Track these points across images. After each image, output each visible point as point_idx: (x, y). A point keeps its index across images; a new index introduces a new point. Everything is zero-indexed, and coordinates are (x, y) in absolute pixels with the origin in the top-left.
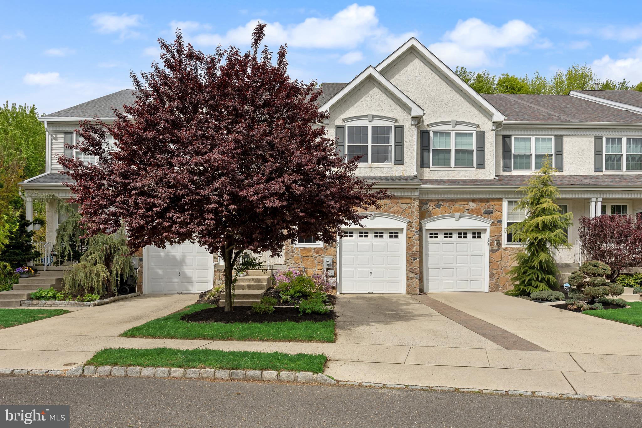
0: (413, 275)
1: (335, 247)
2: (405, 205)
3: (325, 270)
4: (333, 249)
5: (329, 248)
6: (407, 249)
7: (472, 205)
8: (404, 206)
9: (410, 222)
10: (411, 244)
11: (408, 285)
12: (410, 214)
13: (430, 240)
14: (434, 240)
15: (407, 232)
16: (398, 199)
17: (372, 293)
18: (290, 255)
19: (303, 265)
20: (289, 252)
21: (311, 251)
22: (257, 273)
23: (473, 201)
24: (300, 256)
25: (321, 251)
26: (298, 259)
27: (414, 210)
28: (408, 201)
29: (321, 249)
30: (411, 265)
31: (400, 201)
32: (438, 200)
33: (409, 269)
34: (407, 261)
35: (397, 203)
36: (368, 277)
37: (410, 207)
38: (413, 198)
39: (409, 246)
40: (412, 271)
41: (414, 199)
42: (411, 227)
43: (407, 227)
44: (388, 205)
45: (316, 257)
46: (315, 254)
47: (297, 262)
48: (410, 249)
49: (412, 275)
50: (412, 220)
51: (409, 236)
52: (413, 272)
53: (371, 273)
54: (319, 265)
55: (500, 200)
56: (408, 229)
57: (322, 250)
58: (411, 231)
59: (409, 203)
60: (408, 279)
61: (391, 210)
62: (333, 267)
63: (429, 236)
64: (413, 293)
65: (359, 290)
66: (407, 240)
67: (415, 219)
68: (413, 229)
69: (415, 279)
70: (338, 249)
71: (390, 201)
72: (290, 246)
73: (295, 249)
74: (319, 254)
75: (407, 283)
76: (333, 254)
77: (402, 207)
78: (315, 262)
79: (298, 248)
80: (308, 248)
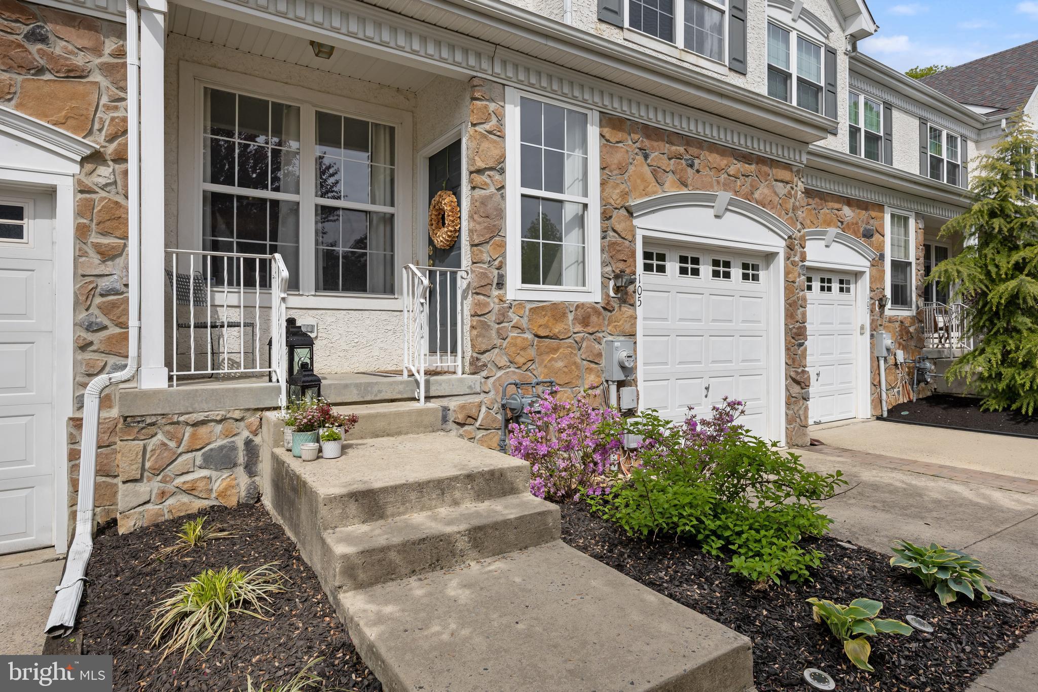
0: (798, 389)
1: (633, 305)
2: (782, 185)
3: (613, 388)
4: (627, 311)
5: (616, 306)
6: (787, 316)
7: (847, 211)
8: (781, 189)
9: (790, 237)
10: (794, 302)
11: (789, 421)
12: (791, 214)
15: (786, 266)
16: (768, 164)
18: (494, 333)
19: (539, 372)
20: (491, 319)
21: (564, 315)
22: (380, 425)
23: (849, 202)
24: (529, 336)
25: (594, 319)
26: (524, 349)
27: (798, 204)
28: (786, 175)
29: (594, 309)
30: (793, 360)
31: (772, 173)
33: (793, 374)
34: (787, 349)
35: (767, 177)
36: (699, 404)
37: (790, 195)
38: (795, 169)
39: (790, 305)
40: (798, 378)
41: (797, 173)
42: (792, 253)
43: (786, 253)
44: (749, 180)
45: (582, 340)
46: (578, 328)
47: (521, 360)
48: (792, 316)
49: (796, 389)
50: (794, 231)
51: (791, 277)
52: (799, 383)
53: (707, 389)
54: (590, 370)
55: (880, 207)
56: (788, 258)
57: (598, 313)
58: (794, 263)
59: (787, 183)
60: (789, 401)
61: (757, 194)
64: (801, 441)
66: (785, 289)
67: (800, 231)
68: (796, 259)
69: (801, 402)
70: (640, 313)
71: (753, 167)
72: (496, 293)
73: (510, 307)
74: (591, 330)
75: (787, 415)
76: (626, 328)
77: (776, 190)
78: (578, 360)
79: (521, 304)
80: (555, 306)
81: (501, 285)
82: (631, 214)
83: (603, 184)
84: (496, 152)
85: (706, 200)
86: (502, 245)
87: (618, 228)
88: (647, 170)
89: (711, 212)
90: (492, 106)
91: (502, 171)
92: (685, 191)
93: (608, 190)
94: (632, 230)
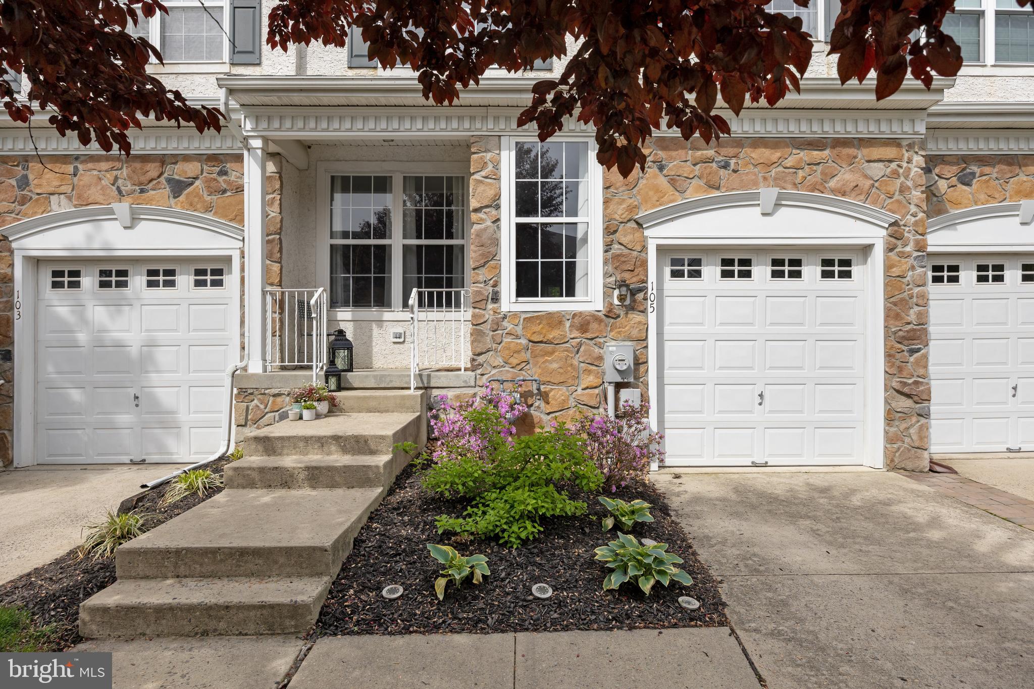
0: (908, 403)
1: (644, 311)
2: (881, 165)
3: (611, 390)
4: (636, 317)
5: (622, 314)
6: (887, 317)
8: (877, 170)
9: (895, 224)
10: (902, 300)
11: (890, 439)
12: (896, 197)
14: (946, 288)
15: (887, 259)
16: (853, 146)
17: (765, 465)
18: (488, 339)
19: (533, 372)
20: (486, 328)
21: (560, 323)
24: (523, 341)
25: (594, 326)
26: (518, 352)
27: (910, 183)
28: (890, 152)
29: (594, 317)
30: (900, 370)
31: (862, 153)
32: (965, 160)
33: (895, 384)
34: (889, 356)
35: (852, 160)
36: (751, 412)
37: (895, 175)
38: (904, 143)
39: (895, 304)
40: (906, 390)
41: (910, 147)
42: (899, 243)
43: (887, 243)
44: (819, 168)
45: (580, 345)
46: (576, 334)
47: (514, 361)
48: (897, 317)
49: (904, 404)
50: (904, 216)
51: (896, 271)
52: (908, 396)
53: (761, 396)
54: (589, 372)
56: (890, 249)
57: (601, 321)
58: (902, 255)
59: (890, 161)
60: (891, 417)
61: (832, 184)
62: (637, 378)
63: (930, 274)
64: (910, 466)
65: (720, 456)
66: (886, 285)
67: (914, 215)
68: (908, 249)
69: (914, 419)
70: (652, 318)
71: (827, 152)
72: (490, 306)
73: (505, 317)
74: (589, 335)
75: (886, 432)
76: (635, 333)
77: (869, 173)
78: (575, 362)
79: (516, 315)
80: (550, 315)
81: (496, 298)
82: (640, 225)
83: (606, 202)
84: (491, 193)
85: (751, 199)
86: (498, 267)
87: (624, 240)
88: (662, 181)
89: (757, 210)
90: (489, 156)
91: (498, 207)
92: (717, 194)
93: (612, 206)
94: (645, 239)
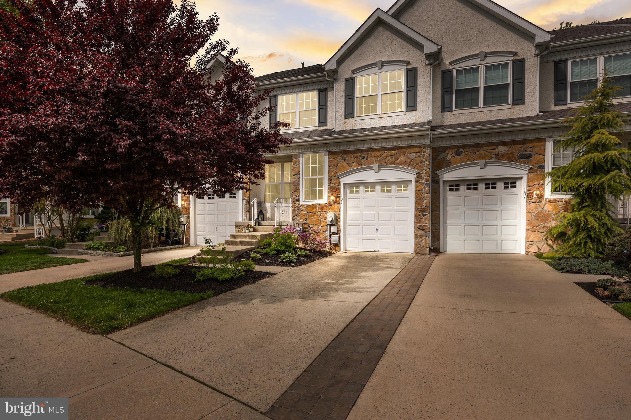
0: (422, 232)
1: (339, 203)
2: (414, 154)
3: (328, 226)
4: (337, 205)
5: (333, 204)
6: (416, 204)
7: (502, 149)
8: (413, 156)
9: (418, 173)
10: (421, 198)
11: (416, 244)
12: (420, 164)
13: (449, 193)
14: (454, 192)
15: (416, 185)
16: (405, 149)
17: (378, 251)
18: (297, 212)
19: (308, 222)
20: (296, 209)
21: (316, 207)
22: (265, 229)
23: (504, 144)
24: (306, 213)
25: (325, 208)
26: (304, 216)
27: (424, 160)
28: (417, 150)
29: (325, 206)
30: (420, 221)
31: (408, 151)
32: (459, 147)
33: (417, 226)
34: (416, 216)
35: (404, 153)
36: (374, 234)
37: (419, 157)
38: (422, 146)
39: (418, 200)
40: (421, 228)
41: (424, 147)
42: (420, 179)
43: (416, 180)
44: (394, 156)
45: (321, 213)
46: (320, 210)
47: (303, 218)
48: (419, 204)
49: (421, 232)
50: (422, 171)
51: (418, 189)
52: (422, 230)
53: (377, 229)
54: (323, 221)
55: (543, 140)
56: (417, 181)
57: (327, 206)
58: (421, 183)
59: (418, 152)
60: (416, 237)
61: (398, 161)
62: (337, 223)
63: (448, 188)
64: (422, 253)
65: (365, 248)
66: (415, 193)
67: (426, 170)
68: (423, 181)
69: (424, 238)
70: (342, 205)
71: (396, 151)
72: (297, 203)
73: (301, 206)
74: (323, 211)
75: (415, 242)
76: (336, 210)
77: (410, 157)
78: (320, 219)
79: (304, 205)
80: (313, 205)
81: (299, 200)
82: (338, 178)
83: (329, 171)
84: (297, 170)
85: (371, 168)
86: (299, 191)
87: (334, 182)
88: (345, 164)
89: (373, 171)
90: (297, 159)
91: (299, 174)
92: (361, 167)
93: (330, 172)
94: (340, 182)
